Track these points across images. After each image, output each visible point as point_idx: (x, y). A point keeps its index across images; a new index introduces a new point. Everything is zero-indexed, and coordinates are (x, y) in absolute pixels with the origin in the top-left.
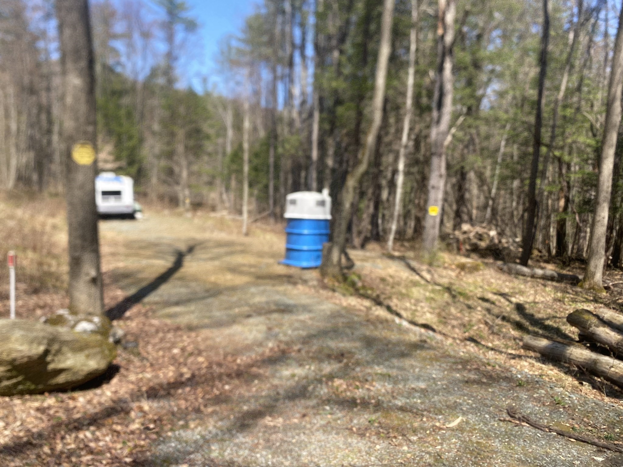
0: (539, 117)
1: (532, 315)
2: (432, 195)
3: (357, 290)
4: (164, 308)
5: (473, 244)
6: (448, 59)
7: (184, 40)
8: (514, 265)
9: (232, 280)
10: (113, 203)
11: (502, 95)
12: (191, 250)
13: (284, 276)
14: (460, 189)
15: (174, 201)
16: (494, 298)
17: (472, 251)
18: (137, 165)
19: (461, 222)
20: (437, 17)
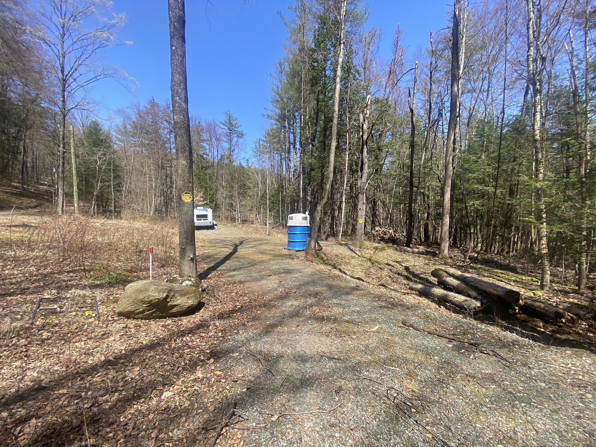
0: (411, 173)
1: (414, 272)
2: (360, 213)
3: (324, 261)
4: (227, 273)
5: (381, 237)
6: (365, 147)
7: (237, 142)
8: (403, 247)
9: (262, 258)
10: (202, 221)
11: (393, 163)
12: (241, 243)
13: (288, 255)
14: (374, 210)
15: (233, 220)
16: (393, 264)
17: (381, 240)
18: (214, 203)
19: (375, 226)
20: (359, 126)
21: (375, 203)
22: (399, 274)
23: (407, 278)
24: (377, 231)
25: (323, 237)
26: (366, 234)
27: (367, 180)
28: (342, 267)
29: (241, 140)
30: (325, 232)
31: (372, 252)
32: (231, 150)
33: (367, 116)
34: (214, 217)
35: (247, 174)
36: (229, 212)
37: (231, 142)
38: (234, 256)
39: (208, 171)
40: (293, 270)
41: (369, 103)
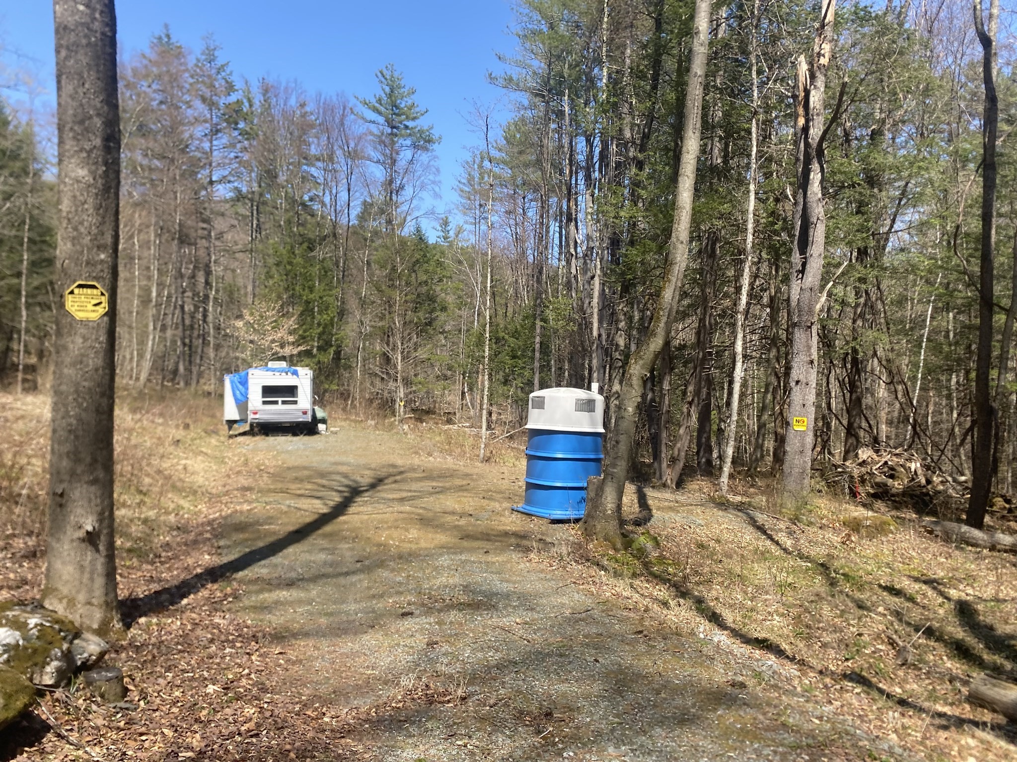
0: (986, 259)
1: (991, 628)
2: (797, 395)
3: (646, 565)
4: (261, 591)
5: (878, 485)
6: (815, 166)
7: (411, 162)
8: (954, 525)
9: (417, 541)
10: (280, 407)
11: (922, 227)
12: (376, 484)
13: (515, 535)
14: (853, 387)
15: (386, 406)
16: (912, 587)
17: (875, 496)
18: (332, 351)
19: (858, 444)
20: (795, 97)
21: (856, 365)
22: (929, 633)
23: (961, 651)
24: (863, 463)
25: (669, 475)
26: (821, 469)
27: (824, 280)
28: (714, 594)
29: (424, 157)
30: (673, 460)
31: (836, 539)
32: (392, 188)
33: (824, 61)
34: (320, 395)
35: (439, 264)
36: (377, 382)
37: (394, 162)
38: (328, 528)
39: (319, 253)
40: (507, 596)
41: (830, 17)
